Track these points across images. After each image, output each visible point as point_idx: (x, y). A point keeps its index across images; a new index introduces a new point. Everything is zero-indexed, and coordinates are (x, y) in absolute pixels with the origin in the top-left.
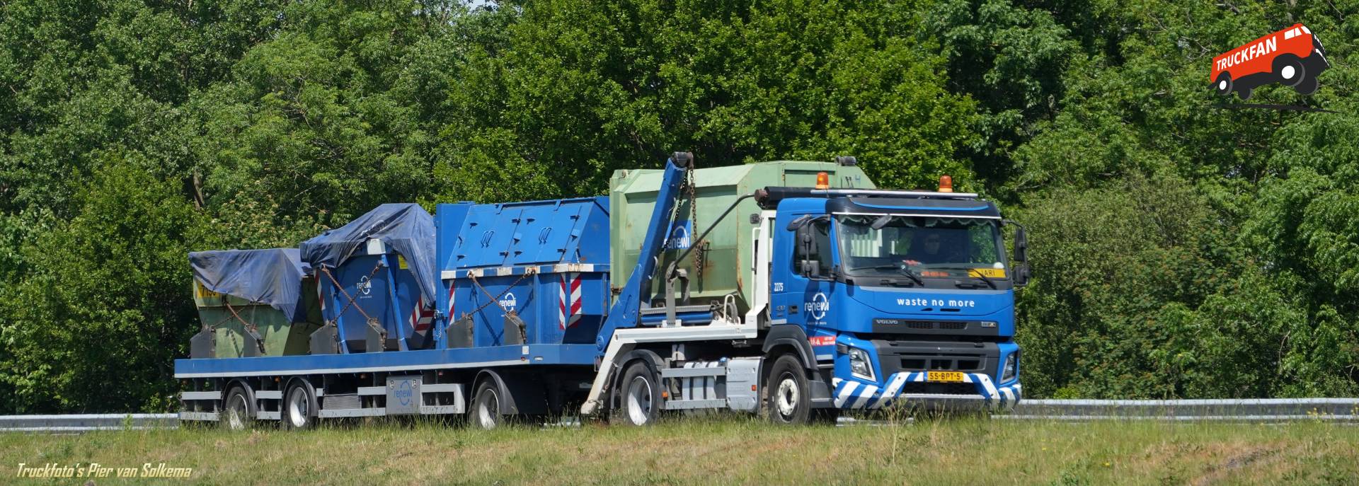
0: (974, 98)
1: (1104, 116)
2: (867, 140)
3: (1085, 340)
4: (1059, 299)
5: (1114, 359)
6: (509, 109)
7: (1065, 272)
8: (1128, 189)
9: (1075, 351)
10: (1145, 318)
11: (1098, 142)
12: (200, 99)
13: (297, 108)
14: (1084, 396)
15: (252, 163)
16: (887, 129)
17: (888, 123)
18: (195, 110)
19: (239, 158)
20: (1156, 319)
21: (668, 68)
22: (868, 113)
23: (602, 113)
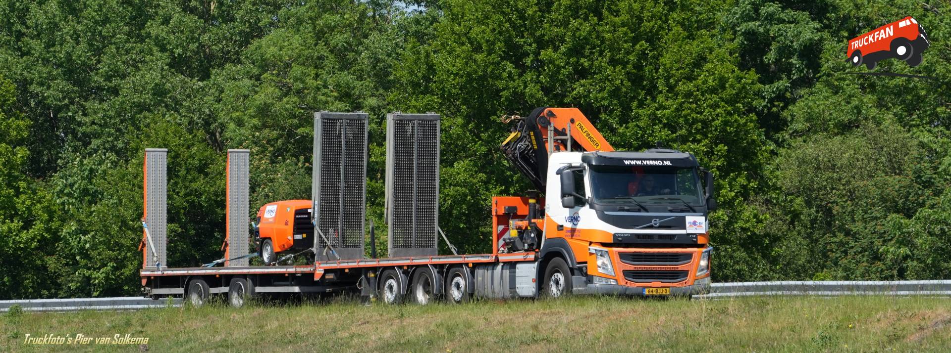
0: (757, 73)
1: (847, 85)
2: (683, 103)
3: (835, 240)
4: (817, 212)
5: (855, 253)
6: (435, 82)
7: (821, 193)
8: (864, 136)
9: (829, 247)
10: (876, 224)
11: (843, 103)
12: (218, 76)
13: (286, 82)
14: (835, 278)
15: (255, 121)
16: (697, 95)
17: (698, 90)
18: (214, 84)
19: (246, 118)
20: (883, 225)
21: (546, 54)
22: (684, 83)
23: (500, 84)
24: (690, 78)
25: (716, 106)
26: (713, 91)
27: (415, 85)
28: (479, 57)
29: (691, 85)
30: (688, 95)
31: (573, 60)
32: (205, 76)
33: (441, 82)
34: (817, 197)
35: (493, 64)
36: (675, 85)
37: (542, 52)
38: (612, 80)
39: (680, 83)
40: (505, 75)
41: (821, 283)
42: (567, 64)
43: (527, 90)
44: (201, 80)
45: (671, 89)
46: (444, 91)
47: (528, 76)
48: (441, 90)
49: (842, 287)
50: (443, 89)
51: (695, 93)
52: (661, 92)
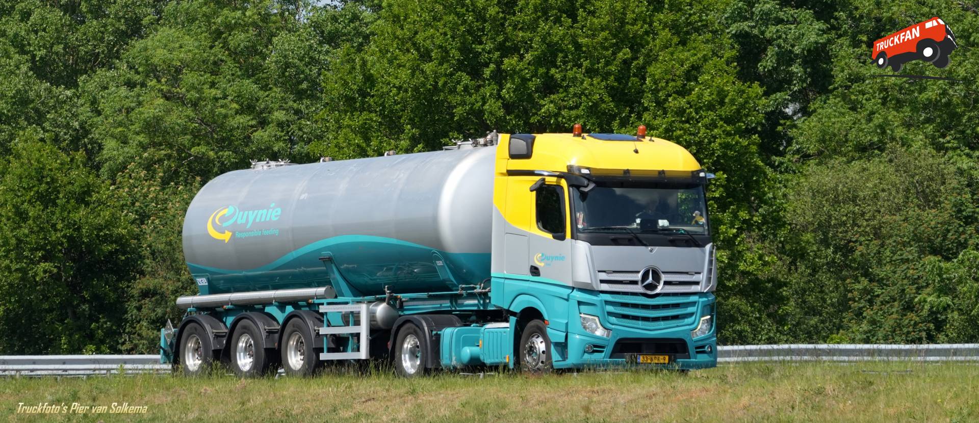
0: (761, 86)
1: (866, 100)
2: (673, 122)
3: (857, 286)
4: (835, 252)
5: (882, 302)
6: (373, 96)
7: (840, 230)
8: (891, 161)
9: (850, 295)
10: (908, 268)
11: (863, 121)
12: (89, 83)
13: (177, 93)
14: (853, 341)
15: (141, 138)
16: (691, 112)
17: (691, 107)
18: (84, 92)
19: (130, 135)
20: (917, 269)
21: (509, 63)
22: (675, 99)
23: (454, 99)
24: (683, 92)
25: (713, 125)
26: (711, 107)
27: (350, 100)
28: (428, 67)
29: (683, 102)
30: (681, 112)
31: (542, 70)
32: (71, 83)
33: (381, 96)
34: (835, 235)
35: (446, 75)
36: (666, 100)
37: (506, 61)
38: (590, 94)
39: (670, 99)
40: (460, 88)
41: (836, 346)
42: (535, 75)
43: (486, 107)
44: (67, 88)
45: (660, 104)
46: (384, 107)
47: (487, 91)
48: (381, 105)
49: (861, 352)
50: (383, 105)
51: (688, 111)
52: (646, 109)
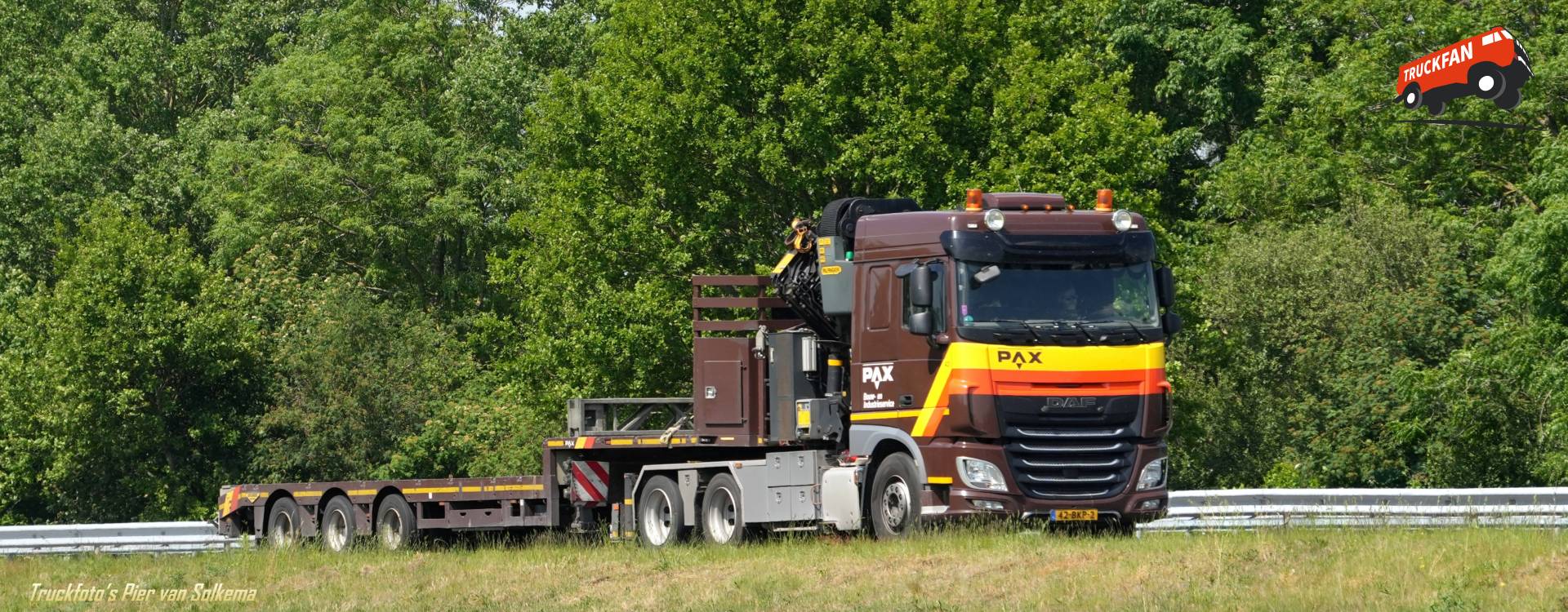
0: (1159, 117)
3: (1301, 406)
6: (599, 143)
8: (1349, 224)
9: (1291, 419)
10: (1374, 377)
13: (319, 141)
16: (1058, 156)
17: (1058, 149)
20: (1387, 378)
21: (794, 90)
22: (1035, 137)
23: (715, 145)
24: (1047, 127)
25: (1091, 174)
26: (1087, 148)
27: (566, 151)
28: (674, 99)
29: (1046, 141)
30: (1043, 156)
31: (841, 99)
32: (167, 130)
33: (612, 142)
34: (1267, 332)
35: (702, 109)
36: (1022, 138)
38: (910, 132)
39: (1027, 138)
40: (722, 128)
42: (831, 107)
43: (762, 154)
44: (162, 136)
45: (1014, 144)
46: (615, 158)
47: (763, 131)
48: (610, 156)
50: (613, 155)
51: (1053, 155)
52: (995, 153)
